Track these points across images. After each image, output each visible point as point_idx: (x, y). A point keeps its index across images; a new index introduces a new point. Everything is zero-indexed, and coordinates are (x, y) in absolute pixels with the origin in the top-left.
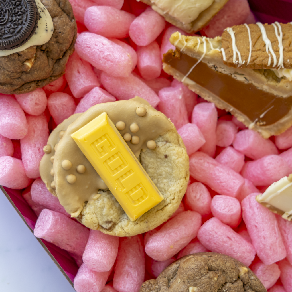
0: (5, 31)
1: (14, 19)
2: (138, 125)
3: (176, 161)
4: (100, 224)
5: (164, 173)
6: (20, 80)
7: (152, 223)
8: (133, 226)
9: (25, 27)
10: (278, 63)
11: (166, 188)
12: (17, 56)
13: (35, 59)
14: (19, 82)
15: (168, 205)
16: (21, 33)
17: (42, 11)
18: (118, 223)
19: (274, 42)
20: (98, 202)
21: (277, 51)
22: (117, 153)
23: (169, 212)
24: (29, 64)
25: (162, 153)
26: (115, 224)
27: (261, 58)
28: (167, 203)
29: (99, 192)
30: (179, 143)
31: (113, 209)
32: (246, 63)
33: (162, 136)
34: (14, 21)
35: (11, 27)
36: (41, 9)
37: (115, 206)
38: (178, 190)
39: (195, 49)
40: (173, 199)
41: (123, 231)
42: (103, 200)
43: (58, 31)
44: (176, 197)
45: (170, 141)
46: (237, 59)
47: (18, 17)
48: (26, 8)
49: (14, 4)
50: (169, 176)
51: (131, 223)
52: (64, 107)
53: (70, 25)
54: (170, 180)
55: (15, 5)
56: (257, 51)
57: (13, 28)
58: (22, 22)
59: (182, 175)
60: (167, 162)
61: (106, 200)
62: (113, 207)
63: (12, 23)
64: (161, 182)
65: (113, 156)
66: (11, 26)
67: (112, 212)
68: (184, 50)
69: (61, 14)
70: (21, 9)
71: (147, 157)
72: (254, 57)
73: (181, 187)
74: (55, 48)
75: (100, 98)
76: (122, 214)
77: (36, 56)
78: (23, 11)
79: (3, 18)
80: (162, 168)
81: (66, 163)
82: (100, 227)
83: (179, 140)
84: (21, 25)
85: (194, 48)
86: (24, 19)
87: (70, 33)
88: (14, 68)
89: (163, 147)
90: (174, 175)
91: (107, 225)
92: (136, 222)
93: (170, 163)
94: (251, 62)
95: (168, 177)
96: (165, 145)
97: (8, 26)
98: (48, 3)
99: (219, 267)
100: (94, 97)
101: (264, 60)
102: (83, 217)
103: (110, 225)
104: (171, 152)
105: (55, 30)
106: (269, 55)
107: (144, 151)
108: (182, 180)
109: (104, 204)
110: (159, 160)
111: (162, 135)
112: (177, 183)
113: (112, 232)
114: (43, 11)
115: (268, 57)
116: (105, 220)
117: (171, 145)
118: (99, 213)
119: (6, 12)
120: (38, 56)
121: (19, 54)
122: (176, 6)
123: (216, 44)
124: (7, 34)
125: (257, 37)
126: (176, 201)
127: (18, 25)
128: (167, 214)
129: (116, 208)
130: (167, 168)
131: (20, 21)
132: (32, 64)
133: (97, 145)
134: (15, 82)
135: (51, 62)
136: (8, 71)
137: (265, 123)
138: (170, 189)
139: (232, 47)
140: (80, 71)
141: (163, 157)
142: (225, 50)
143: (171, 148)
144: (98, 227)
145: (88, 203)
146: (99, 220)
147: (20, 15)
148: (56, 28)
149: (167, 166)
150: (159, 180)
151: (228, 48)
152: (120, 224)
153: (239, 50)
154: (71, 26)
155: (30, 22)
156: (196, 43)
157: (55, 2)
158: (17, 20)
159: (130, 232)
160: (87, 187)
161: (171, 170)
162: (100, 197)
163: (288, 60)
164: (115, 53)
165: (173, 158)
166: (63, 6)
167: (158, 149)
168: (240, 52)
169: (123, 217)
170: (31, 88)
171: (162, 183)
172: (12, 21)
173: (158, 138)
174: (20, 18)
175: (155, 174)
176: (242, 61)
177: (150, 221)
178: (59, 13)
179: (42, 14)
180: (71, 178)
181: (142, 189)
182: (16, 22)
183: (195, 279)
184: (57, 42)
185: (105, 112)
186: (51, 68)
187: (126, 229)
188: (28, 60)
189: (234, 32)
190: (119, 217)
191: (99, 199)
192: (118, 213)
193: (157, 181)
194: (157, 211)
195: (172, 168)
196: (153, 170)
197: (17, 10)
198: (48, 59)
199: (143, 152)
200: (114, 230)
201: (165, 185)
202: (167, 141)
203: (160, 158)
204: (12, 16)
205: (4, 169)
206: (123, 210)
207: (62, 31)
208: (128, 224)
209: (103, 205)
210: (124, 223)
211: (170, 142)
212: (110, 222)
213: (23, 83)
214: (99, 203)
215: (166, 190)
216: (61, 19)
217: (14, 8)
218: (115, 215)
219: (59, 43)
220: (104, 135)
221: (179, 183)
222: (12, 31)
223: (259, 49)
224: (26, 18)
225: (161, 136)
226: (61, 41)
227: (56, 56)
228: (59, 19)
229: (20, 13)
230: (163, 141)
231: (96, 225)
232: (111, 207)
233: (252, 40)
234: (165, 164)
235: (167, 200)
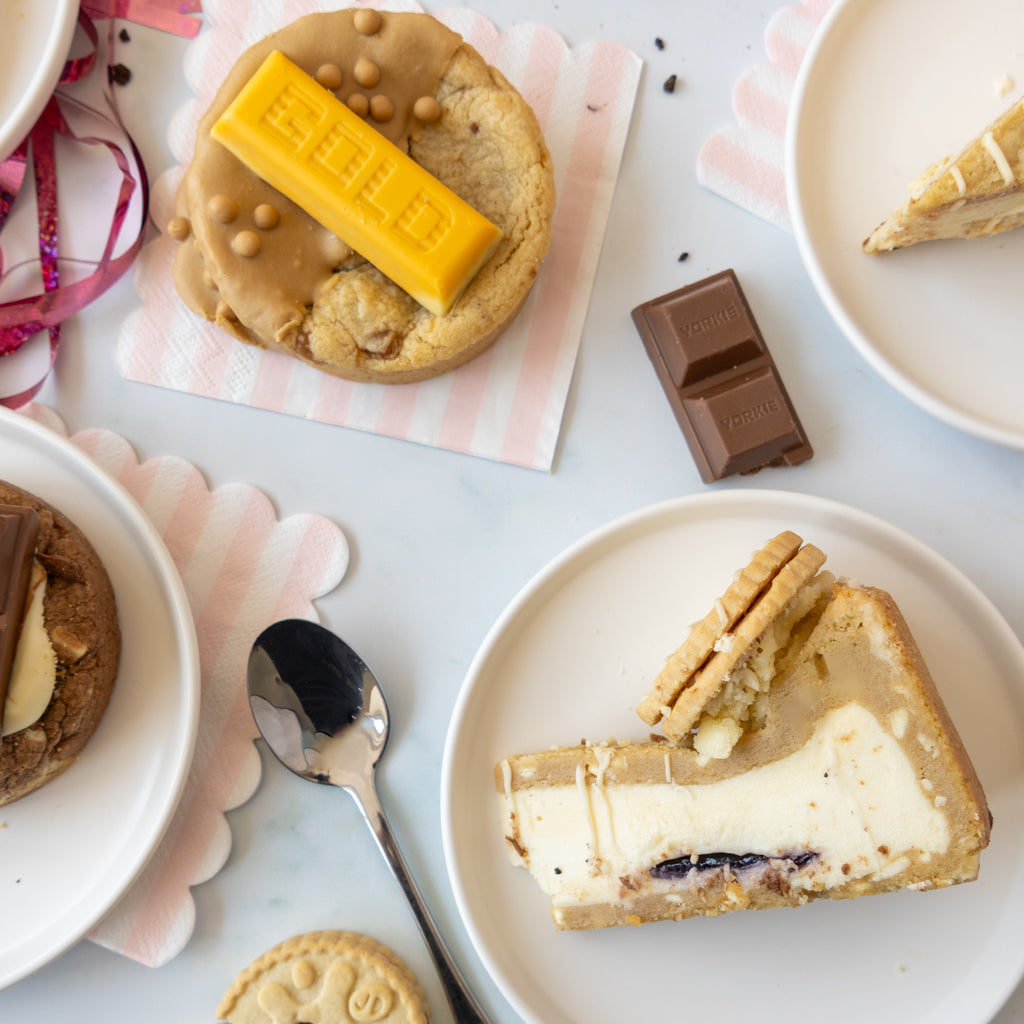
3: (503, 126)
4: (360, 345)
5: (484, 175)
7: (492, 303)
8: (445, 324)
11: (502, 209)
15: (518, 246)
18: (406, 335)
20: (339, 294)
22: (334, 129)
23: (526, 260)
25: (460, 122)
26: (399, 338)
28: (516, 241)
30: (494, 83)
31: (381, 300)
33: (447, 79)
37: (386, 294)
38: (531, 198)
40: (528, 227)
41: (426, 347)
44: (533, 218)
50: (499, 177)
51: (439, 320)
54: (505, 185)
59: (530, 156)
60: (481, 142)
61: (356, 284)
62: (382, 297)
64: (484, 201)
65: (326, 138)
67: (381, 307)
73: (538, 188)
76: (413, 312)
80: (476, 165)
82: (365, 355)
89: (458, 107)
90: (509, 167)
91: (380, 341)
92: (451, 313)
93: (490, 139)
95: (497, 181)
96: (461, 98)
102: (310, 337)
103: (387, 340)
104: (483, 108)
107: (416, 137)
108: (533, 172)
109: (354, 292)
110: (461, 147)
111: (445, 74)
112: (525, 183)
113: (398, 359)
116: (369, 330)
117: (474, 92)
118: (349, 317)
126: (537, 227)
128: (523, 266)
129: (390, 298)
130: (488, 159)
133: (276, 121)
138: (513, 205)
141: (465, 133)
143: (478, 100)
144: (358, 355)
145: (315, 305)
146: (355, 334)
149: (485, 152)
150: (480, 197)
152: (412, 334)
159: (442, 343)
160: (296, 263)
161: (498, 159)
162: (339, 282)
165: (492, 121)
167: (447, 119)
173: (439, 87)
175: (466, 187)
177: (486, 298)
181: (429, 203)
187: (430, 338)
190: (405, 319)
191: (338, 287)
192: (400, 310)
193: (476, 201)
194: (496, 270)
195: (499, 151)
196: (453, 179)
199: (417, 142)
200: (403, 353)
201: (496, 203)
202: (463, 88)
203: (463, 141)
206: (414, 302)
208: (433, 325)
209: (351, 296)
210: (421, 328)
211: (471, 87)
212: (385, 333)
214: (341, 296)
215: (504, 213)
218: (391, 313)
221: (529, 180)
225: (442, 79)
230: (453, 93)
231: (350, 347)
232: (375, 297)
234: (480, 151)
235: (514, 235)
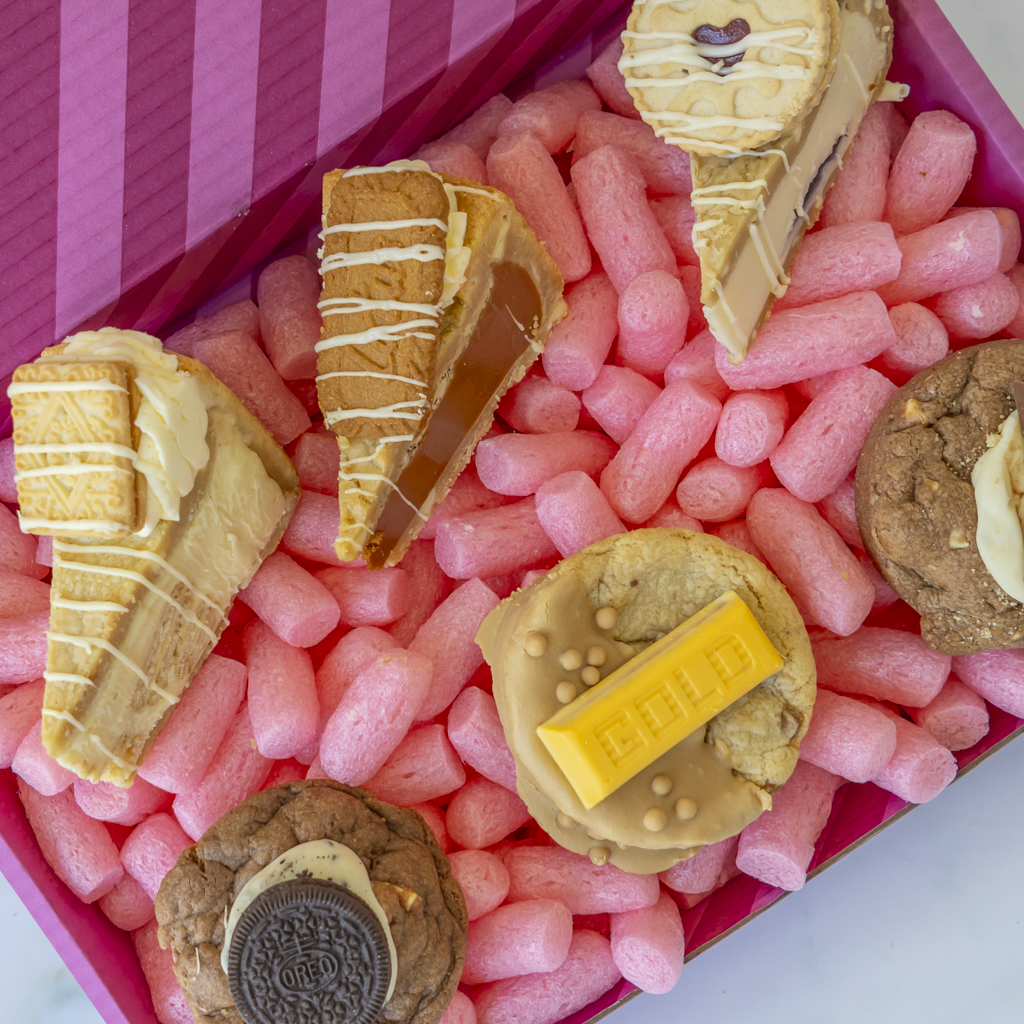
0: (353, 959)
1: (324, 937)
2: (564, 651)
3: (648, 560)
4: (787, 742)
5: (670, 588)
6: (441, 918)
7: (790, 622)
8: (794, 666)
9: (346, 912)
10: (431, 317)
11: (706, 584)
12: (395, 927)
13: (396, 883)
14: (446, 918)
15: (747, 583)
16: (359, 922)
17: (291, 869)
18: (786, 701)
19: (374, 319)
20: (737, 745)
21: (399, 317)
22: (637, 707)
23: (766, 580)
24: (412, 899)
25: (625, 593)
26: (788, 707)
27: (416, 354)
28: (743, 583)
29: (711, 742)
30: (605, 553)
31: (752, 712)
32: (424, 390)
33: (589, 592)
34: (330, 936)
35: (345, 944)
36: (285, 870)
38: (715, 558)
39: (372, 501)
40: (736, 570)
41: (805, 688)
42: (732, 733)
43: (329, 827)
44: (732, 563)
45: (600, 575)
46: (413, 410)
47: (321, 928)
48: (298, 909)
49: (288, 937)
50: (679, 577)
51: (786, 670)
52: (488, 810)
53: (310, 797)
54: (688, 574)
55: (290, 934)
56: (394, 360)
57: (347, 941)
58: (333, 919)
59: (682, 548)
60: (646, 581)
61: (731, 727)
62: (749, 711)
63: (335, 942)
64: (691, 595)
65: (643, 716)
66: (341, 945)
67: (759, 714)
68: (372, 525)
69: (286, 821)
70: (300, 921)
71: (632, 626)
72: (412, 371)
73: (707, 549)
74: (368, 834)
75: (480, 730)
76: (764, 688)
77: (388, 881)
78: (307, 916)
79: (324, 962)
80: (659, 592)
81: (651, 822)
82: (793, 741)
83: (597, 552)
84: (338, 922)
85: (370, 503)
86: (323, 913)
87: (330, 799)
88: (420, 935)
89: (612, 590)
90: (679, 566)
91: (790, 726)
92: (786, 658)
93: (650, 573)
94: (422, 380)
95: (681, 579)
96: (607, 586)
97: (341, 951)
98: (263, 851)
99: (906, 474)
100: (476, 742)
101: (419, 348)
102: (771, 782)
103: (790, 719)
104: (626, 572)
105: (326, 837)
106: (408, 335)
107: (618, 634)
108: (692, 549)
109: (740, 732)
110: (640, 599)
111: (586, 592)
112: (698, 559)
113: (805, 715)
114: (291, 866)
115: (415, 337)
116: (778, 730)
117: (608, 572)
118: (761, 744)
119: (308, 955)
120: (388, 876)
121: (392, 923)
122: (252, 536)
123: (357, 449)
124: (360, 954)
125: (357, 358)
126: (740, 562)
127: (340, 928)
128: (770, 585)
129: (751, 704)
130: (661, 580)
131: (331, 923)
132: (408, 890)
133: (619, 752)
134: (448, 931)
135: (397, 844)
136: (426, 948)
137: (536, 318)
138: (710, 575)
139: (378, 419)
140: (406, 772)
141: (635, 590)
142: (385, 435)
143: (616, 573)
144: (794, 746)
145: (736, 768)
146: (778, 744)
147: (315, 923)
148: (323, 835)
149: (655, 581)
150: (686, 598)
151: (380, 428)
152: (787, 695)
153: (387, 404)
154: (313, 797)
155: (332, 900)
156: (358, 500)
157: (259, 833)
158: (327, 929)
159: (809, 674)
160: (701, 771)
161: (667, 572)
162: (723, 741)
163: (427, 293)
164: (382, 694)
165: (639, 567)
166: (264, 815)
167: (617, 601)
168: (396, 402)
169: (770, 687)
170: (456, 891)
171: (693, 593)
172: (329, 942)
173: (593, 601)
174: (323, 924)
175: (673, 607)
176: (420, 398)
177: (784, 625)
178: (285, 826)
179: (299, 869)
180: (685, 811)
181: (717, 649)
182: (333, 932)
183: (932, 534)
184: (352, 830)
185: (536, 729)
186: (411, 845)
187: (800, 682)
188: (402, 902)
189: (339, 409)
190: (771, 697)
191: (729, 743)
192: (762, 699)
193: (687, 603)
194: (762, 608)
195: (662, 569)
196: (662, 614)
197: (305, 931)
198: (389, 851)
199: (622, 635)
200: (801, 709)
201: (699, 587)
202: (601, 581)
203: (637, 595)
204: (318, 941)
205: (652, 958)
207: (328, 820)
208: (789, 676)
209: (743, 735)
210: (785, 686)
211: (603, 575)
212: (783, 717)
213: (446, 910)
214: (740, 743)
215: (711, 584)
216: (298, 819)
217: (299, 937)
218: (767, 707)
219: (354, 826)
220: (598, 736)
221: (698, 554)
222: (353, 942)
223: (389, 357)
224: (323, 909)
225: (588, 595)
226: (351, 821)
227: (383, 833)
228: (299, 825)
229: (310, 924)
230: (599, 590)
231: (789, 752)
232: (749, 715)
233: (364, 370)
234: (651, 584)
235: (736, 583)
